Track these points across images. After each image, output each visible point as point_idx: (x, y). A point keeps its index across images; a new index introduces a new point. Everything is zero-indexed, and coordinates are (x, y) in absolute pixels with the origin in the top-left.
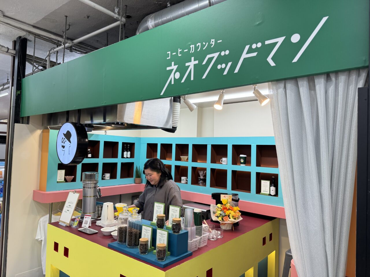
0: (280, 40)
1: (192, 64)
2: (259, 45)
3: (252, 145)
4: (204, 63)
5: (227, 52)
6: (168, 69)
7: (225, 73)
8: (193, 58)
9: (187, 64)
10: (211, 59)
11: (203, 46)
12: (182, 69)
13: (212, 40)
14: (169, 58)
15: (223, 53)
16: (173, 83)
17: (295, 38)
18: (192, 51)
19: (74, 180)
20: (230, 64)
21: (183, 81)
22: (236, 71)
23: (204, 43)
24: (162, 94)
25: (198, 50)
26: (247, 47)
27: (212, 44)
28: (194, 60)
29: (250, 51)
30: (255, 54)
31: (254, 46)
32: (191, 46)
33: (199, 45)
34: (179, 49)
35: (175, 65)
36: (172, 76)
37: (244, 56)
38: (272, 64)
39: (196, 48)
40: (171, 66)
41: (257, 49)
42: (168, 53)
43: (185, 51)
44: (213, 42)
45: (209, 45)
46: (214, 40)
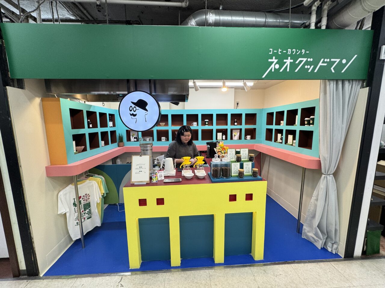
0: (338, 60)
1: (288, 61)
2: (328, 60)
3: (213, 114)
4: (297, 62)
5: (311, 60)
6: (270, 60)
7: (309, 71)
8: (289, 58)
9: (285, 61)
10: (301, 61)
11: (297, 52)
12: (281, 63)
13: (303, 50)
14: (271, 53)
15: (309, 60)
16: (273, 71)
17: (344, 61)
18: (289, 53)
19: (85, 150)
20: (312, 66)
21: (281, 71)
22: (316, 71)
23: (298, 50)
24: (263, 77)
25: (293, 54)
26: (322, 60)
27: (303, 53)
28: (291, 59)
29: (324, 62)
30: (325, 64)
31: (326, 60)
32: (289, 50)
33: (294, 51)
34: (279, 49)
35: (275, 59)
36: (273, 66)
37: (320, 64)
38: (333, 71)
39: (292, 52)
40: (272, 59)
41: (326, 62)
42: (270, 49)
43: (284, 51)
44: (303, 51)
45: (301, 53)
46: (304, 50)
